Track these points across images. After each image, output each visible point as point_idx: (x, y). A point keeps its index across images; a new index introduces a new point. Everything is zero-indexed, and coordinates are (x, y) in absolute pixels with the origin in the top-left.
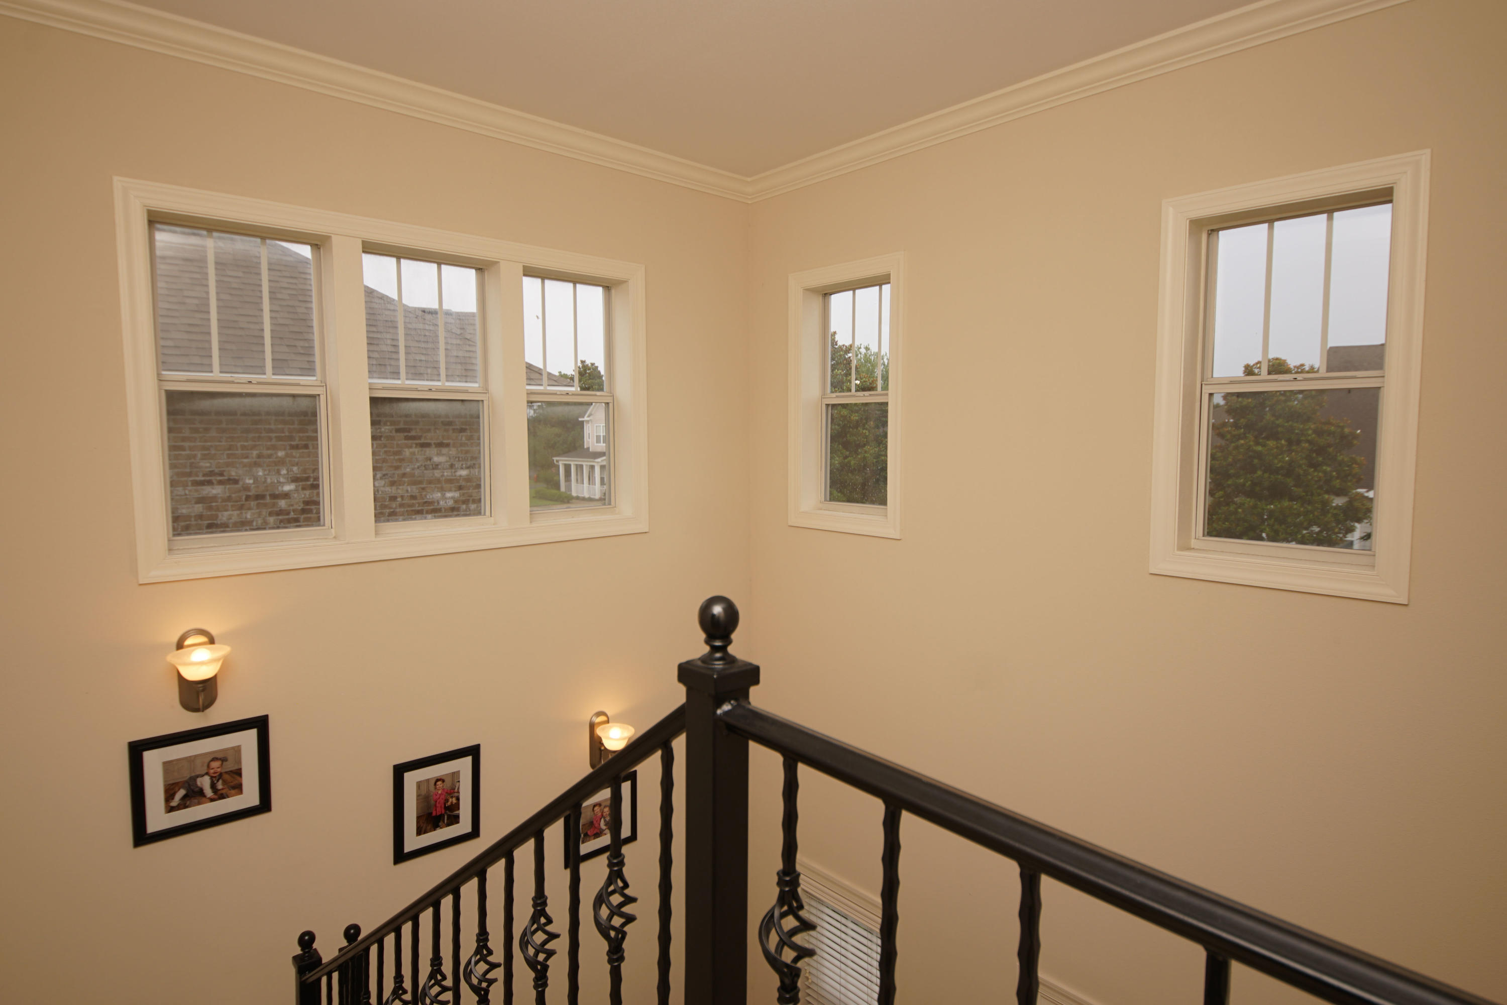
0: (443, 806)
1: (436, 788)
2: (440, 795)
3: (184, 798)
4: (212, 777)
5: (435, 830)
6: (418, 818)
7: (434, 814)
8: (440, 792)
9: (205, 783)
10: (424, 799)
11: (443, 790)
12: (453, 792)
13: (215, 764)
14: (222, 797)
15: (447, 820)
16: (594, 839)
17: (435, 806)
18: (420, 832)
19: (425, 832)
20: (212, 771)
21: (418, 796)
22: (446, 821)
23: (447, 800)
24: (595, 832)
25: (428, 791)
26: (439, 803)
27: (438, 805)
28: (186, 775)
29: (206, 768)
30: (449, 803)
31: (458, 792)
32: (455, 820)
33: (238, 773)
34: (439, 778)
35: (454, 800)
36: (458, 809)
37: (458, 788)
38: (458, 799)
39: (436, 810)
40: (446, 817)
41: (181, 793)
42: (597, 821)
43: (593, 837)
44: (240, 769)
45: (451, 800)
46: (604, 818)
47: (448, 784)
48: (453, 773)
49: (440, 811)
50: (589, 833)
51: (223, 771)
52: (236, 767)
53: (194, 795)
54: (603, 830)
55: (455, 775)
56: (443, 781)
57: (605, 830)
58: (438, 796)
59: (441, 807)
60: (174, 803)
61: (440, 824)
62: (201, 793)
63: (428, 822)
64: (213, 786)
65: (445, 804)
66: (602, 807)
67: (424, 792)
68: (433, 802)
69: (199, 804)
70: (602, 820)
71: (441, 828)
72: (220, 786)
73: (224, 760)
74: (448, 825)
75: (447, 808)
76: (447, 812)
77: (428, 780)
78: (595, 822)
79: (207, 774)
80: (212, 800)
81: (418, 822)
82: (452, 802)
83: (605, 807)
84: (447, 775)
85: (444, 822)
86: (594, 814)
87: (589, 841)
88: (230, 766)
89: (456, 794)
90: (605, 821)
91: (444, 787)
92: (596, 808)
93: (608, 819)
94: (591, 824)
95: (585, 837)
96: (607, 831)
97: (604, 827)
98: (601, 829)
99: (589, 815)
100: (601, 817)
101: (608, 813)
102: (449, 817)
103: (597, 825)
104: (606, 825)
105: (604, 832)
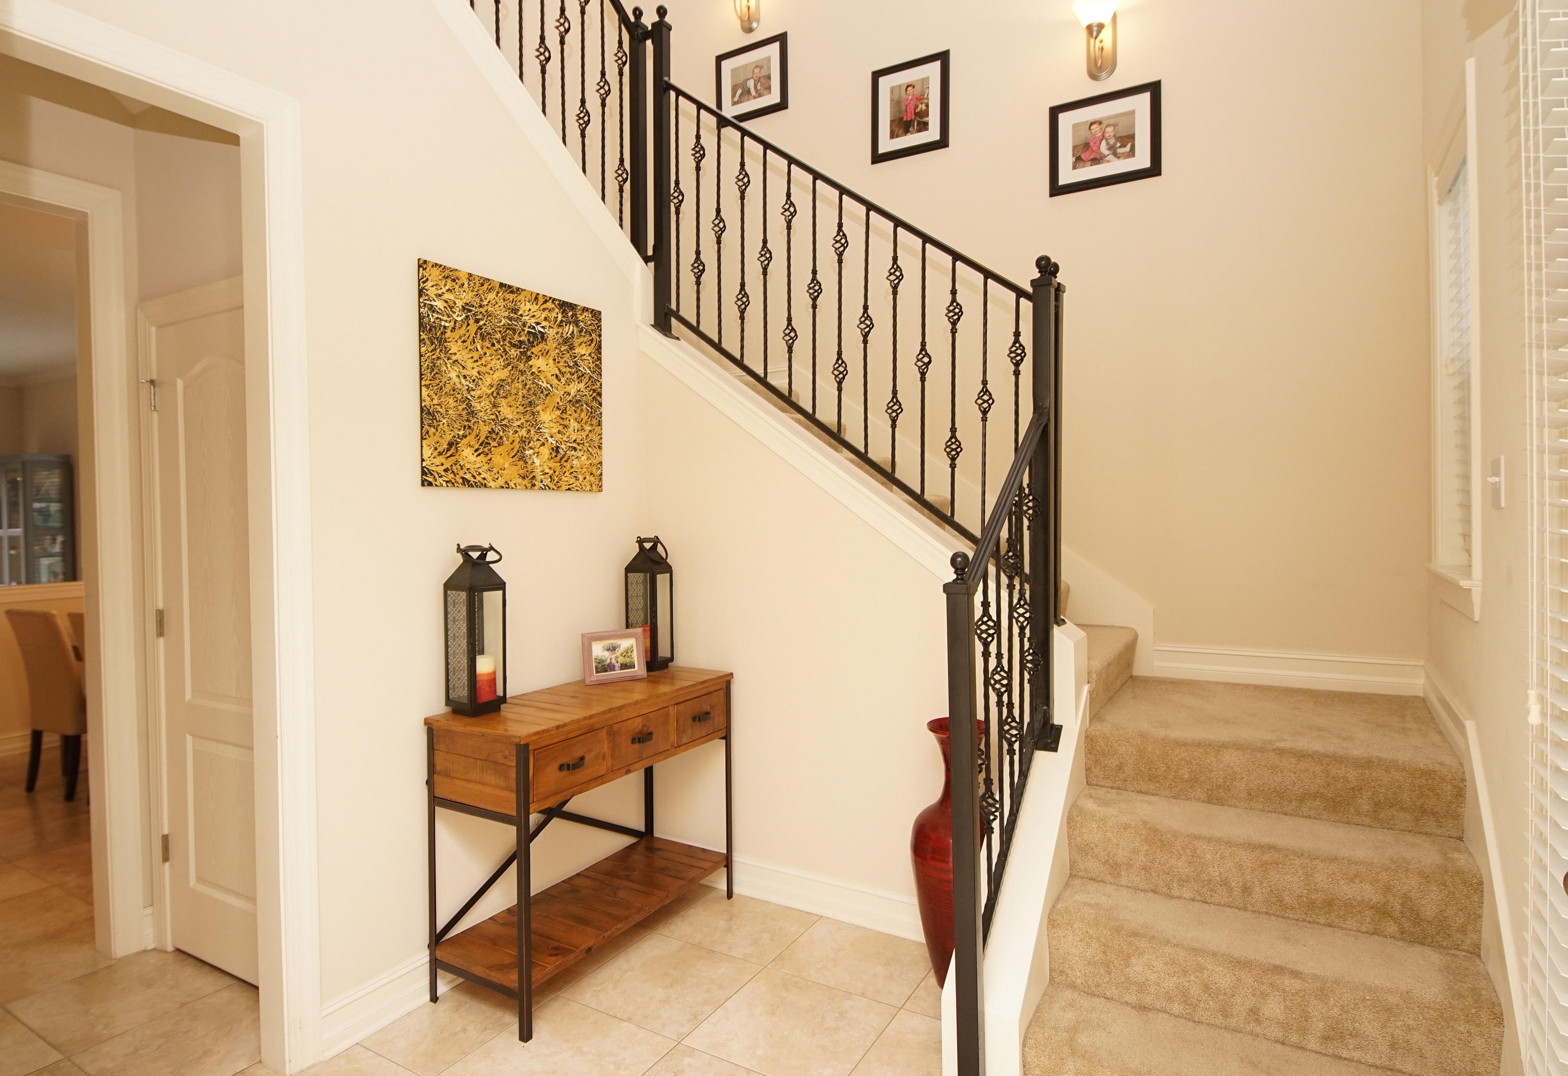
0: (913, 112)
1: (906, 94)
2: (911, 100)
3: (741, 94)
4: (755, 80)
5: (906, 135)
6: (892, 122)
7: (904, 118)
8: (910, 98)
9: (751, 84)
10: (896, 104)
12: (922, 98)
13: (757, 70)
14: (760, 95)
15: (917, 125)
16: (1092, 165)
17: (906, 110)
18: (893, 135)
19: (897, 136)
20: (755, 76)
21: (892, 101)
22: (916, 127)
23: (916, 107)
24: (1092, 157)
25: (900, 96)
26: (909, 109)
29: (751, 73)
30: (918, 110)
31: (927, 99)
32: (924, 126)
33: (769, 77)
34: (910, 83)
35: (924, 107)
36: (928, 116)
37: (928, 95)
38: (927, 106)
39: (906, 114)
40: (916, 123)
41: (739, 91)
42: (1095, 143)
43: (1090, 162)
44: (770, 74)
45: (920, 106)
46: (1107, 140)
47: (917, 91)
48: (923, 80)
49: (910, 116)
50: (1083, 157)
51: (762, 75)
52: (767, 74)
53: (746, 93)
54: (1106, 156)
55: (925, 81)
56: (914, 87)
57: (1108, 155)
58: (908, 102)
59: (911, 112)
60: (736, 99)
61: (911, 129)
62: (749, 92)
64: (755, 87)
65: (915, 110)
66: (1104, 126)
67: (896, 97)
68: (904, 108)
69: (748, 100)
70: (1104, 142)
71: (911, 134)
72: (759, 87)
73: (761, 67)
74: (919, 131)
75: (916, 114)
76: (917, 118)
77: (900, 86)
78: (1092, 144)
79: (752, 77)
80: (755, 98)
81: (891, 126)
82: (921, 109)
83: (1108, 126)
84: (917, 81)
85: (914, 128)
86: (1091, 133)
87: (1083, 167)
88: (764, 72)
89: (925, 101)
90: (1108, 144)
91: (915, 93)
92: (1093, 127)
93: (1112, 141)
94: (1086, 146)
95: (1078, 161)
96: (1111, 157)
97: (1106, 152)
98: (1102, 153)
99: (1084, 134)
100: (1101, 138)
101: (1112, 134)
102: (919, 123)
103: (1095, 148)
104: (1109, 149)
105: (1106, 159)
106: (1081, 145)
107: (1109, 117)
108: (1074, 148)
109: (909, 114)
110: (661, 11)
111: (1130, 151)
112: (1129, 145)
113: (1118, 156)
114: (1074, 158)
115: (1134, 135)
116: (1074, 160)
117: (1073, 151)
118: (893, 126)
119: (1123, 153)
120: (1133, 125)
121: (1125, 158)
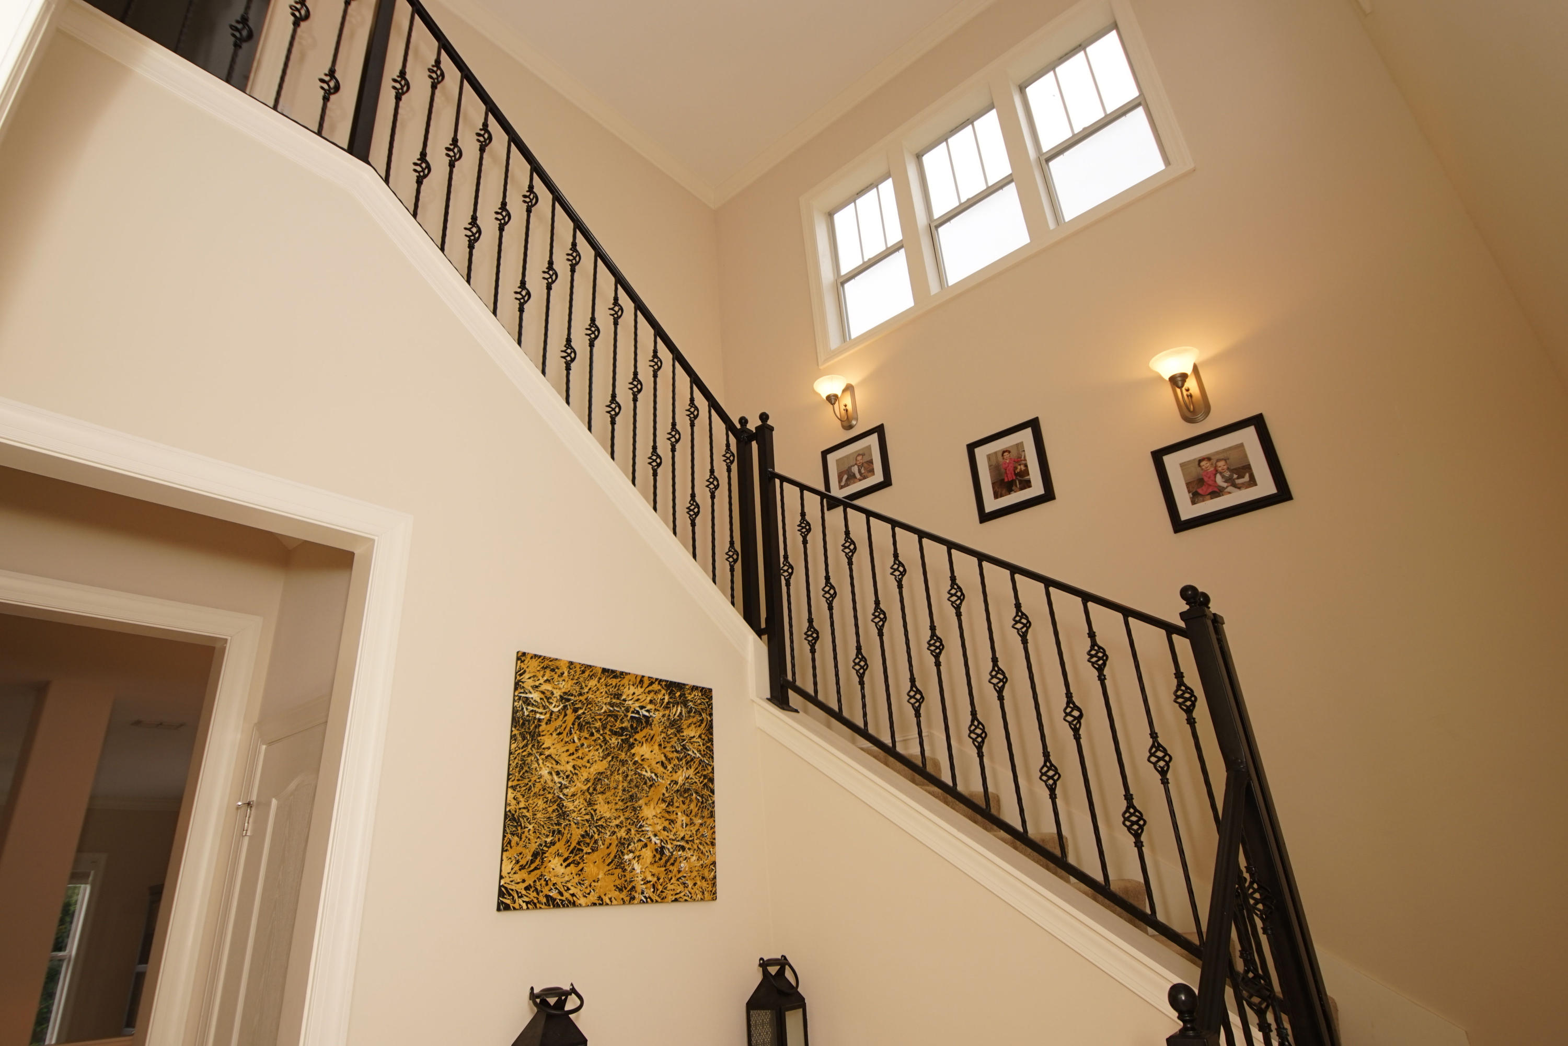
0: (1013, 473)
1: (1003, 459)
2: (1009, 464)
3: (847, 479)
4: (858, 466)
5: (1010, 494)
6: (993, 484)
7: (1006, 480)
8: (1008, 461)
9: (855, 469)
10: (995, 469)
11: (1011, 459)
12: (1020, 459)
13: (859, 458)
14: (865, 478)
15: (1019, 484)
16: (1212, 498)
17: (1006, 473)
18: (997, 496)
19: (1001, 496)
20: (858, 462)
21: (990, 466)
22: (1018, 486)
23: (1015, 468)
24: (1210, 490)
25: (997, 461)
26: (1009, 470)
27: (1008, 472)
28: (846, 467)
29: (855, 460)
30: (1018, 470)
31: (1025, 460)
32: (1027, 484)
33: (871, 462)
34: (1005, 450)
35: (1023, 468)
36: (1028, 474)
37: (1025, 457)
38: (1026, 466)
39: (1007, 476)
40: (1017, 482)
41: (845, 477)
42: (1209, 478)
43: (1209, 496)
44: (872, 460)
45: (1019, 467)
46: (1221, 473)
47: (1014, 454)
48: (1017, 445)
49: (1010, 477)
50: (1200, 491)
51: (864, 461)
52: (870, 459)
53: (851, 478)
54: (1224, 488)
55: (1020, 446)
56: (1009, 452)
57: (1227, 487)
58: (1007, 465)
59: (1011, 473)
60: (843, 484)
61: (1014, 488)
62: (854, 476)
63: (1003, 486)
64: (860, 471)
65: (1015, 472)
66: (1214, 461)
67: (994, 463)
68: (1003, 470)
69: (854, 483)
70: (1218, 476)
72: (863, 471)
73: (863, 455)
74: (1022, 489)
75: (1016, 475)
76: (1018, 477)
77: (996, 453)
78: (1206, 479)
79: (856, 464)
80: (860, 480)
81: (993, 488)
82: (1021, 469)
83: (1218, 460)
84: (1012, 447)
85: (1017, 487)
86: (1202, 469)
87: (1203, 501)
88: (866, 459)
89: (1023, 462)
90: (1223, 477)
91: (1011, 457)
92: (1203, 463)
93: (1227, 474)
94: (1201, 481)
95: (1196, 497)
96: (1230, 489)
97: (1225, 485)
98: (1220, 486)
99: (1195, 471)
100: (1214, 472)
101: (1225, 467)
102: (1020, 482)
103: (1210, 483)
104: (1225, 482)
105: (1226, 490)
106: (1193, 481)
107: (1217, 453)
108: (1188, 485)
109: (1009, 476)
110: (764, 417)
111: (1250, 480)
112: (1247, 475)
113: (1239, 486)
114: (1191, 495)
115: (1249, 465)
116: (1191, 496)
117: (1187, 488)
118: (996, 488)
119: (1243, 484)
120: (1246, 456)
121: (1246, 488)
